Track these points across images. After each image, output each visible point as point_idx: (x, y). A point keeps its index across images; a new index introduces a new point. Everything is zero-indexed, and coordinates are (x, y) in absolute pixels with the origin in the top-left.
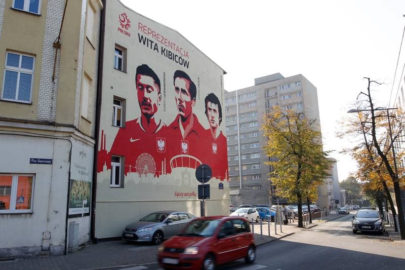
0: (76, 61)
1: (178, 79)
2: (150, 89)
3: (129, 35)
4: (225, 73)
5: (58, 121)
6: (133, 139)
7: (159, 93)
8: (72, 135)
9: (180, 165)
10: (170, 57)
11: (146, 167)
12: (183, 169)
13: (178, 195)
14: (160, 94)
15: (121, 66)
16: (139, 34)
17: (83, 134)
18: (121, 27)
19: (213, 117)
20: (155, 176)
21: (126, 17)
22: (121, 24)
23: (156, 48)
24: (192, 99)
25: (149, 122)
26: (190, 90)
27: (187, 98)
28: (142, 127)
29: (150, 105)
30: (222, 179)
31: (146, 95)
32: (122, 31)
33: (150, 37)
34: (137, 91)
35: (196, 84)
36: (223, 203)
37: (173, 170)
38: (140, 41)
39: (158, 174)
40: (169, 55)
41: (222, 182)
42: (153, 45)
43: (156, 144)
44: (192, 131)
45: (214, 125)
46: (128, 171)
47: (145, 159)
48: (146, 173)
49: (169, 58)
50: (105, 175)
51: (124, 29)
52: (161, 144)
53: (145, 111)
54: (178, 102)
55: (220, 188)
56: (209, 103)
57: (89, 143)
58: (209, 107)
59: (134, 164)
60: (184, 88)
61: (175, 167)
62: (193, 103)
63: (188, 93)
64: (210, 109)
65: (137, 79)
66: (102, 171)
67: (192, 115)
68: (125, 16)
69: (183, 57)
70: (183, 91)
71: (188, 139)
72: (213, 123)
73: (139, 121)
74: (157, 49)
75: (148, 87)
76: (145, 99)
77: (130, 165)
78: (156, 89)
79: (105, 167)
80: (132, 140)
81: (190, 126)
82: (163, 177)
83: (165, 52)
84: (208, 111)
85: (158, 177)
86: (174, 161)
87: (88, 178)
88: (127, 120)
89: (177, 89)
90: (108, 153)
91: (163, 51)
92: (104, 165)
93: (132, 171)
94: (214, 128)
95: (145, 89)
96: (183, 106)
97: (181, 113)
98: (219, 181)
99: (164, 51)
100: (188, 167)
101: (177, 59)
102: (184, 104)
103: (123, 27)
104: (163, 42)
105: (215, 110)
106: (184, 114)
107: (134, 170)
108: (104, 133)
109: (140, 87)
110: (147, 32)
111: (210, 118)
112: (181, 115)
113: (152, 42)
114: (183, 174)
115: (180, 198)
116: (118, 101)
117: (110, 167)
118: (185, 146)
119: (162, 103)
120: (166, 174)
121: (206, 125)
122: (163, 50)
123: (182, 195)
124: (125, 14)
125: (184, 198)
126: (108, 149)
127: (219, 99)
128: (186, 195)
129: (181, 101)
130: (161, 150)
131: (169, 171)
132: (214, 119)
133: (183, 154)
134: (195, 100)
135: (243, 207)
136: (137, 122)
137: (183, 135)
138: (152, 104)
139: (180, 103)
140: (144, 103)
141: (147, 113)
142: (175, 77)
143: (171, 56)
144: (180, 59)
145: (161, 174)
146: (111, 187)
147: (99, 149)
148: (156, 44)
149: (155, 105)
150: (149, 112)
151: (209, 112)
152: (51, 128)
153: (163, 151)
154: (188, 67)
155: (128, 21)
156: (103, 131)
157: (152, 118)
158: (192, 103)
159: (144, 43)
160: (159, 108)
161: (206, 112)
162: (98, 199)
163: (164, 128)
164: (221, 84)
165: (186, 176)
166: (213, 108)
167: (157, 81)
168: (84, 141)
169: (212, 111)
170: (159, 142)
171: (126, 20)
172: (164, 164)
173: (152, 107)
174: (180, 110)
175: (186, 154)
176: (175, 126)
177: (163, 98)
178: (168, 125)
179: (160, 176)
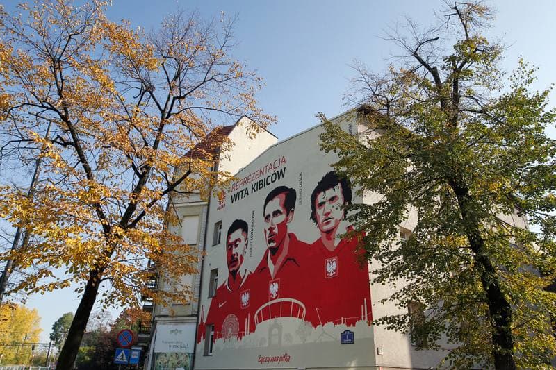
1: (269, 203)
2: (238, 243)
3: (224, 206)
6: (221, 304)
7: (246, 239)
9: (266, 318)
10: (261, 186)
11: (230, 330)
14: (247, 242)
16: (232, 197)
19: (327, 214)
23: (246, 193)
24: (287, 215)
26: (285, 204)
27: (281, 218)
28: (228, 288)
30: (351, 322)
31: (235, 251)
32: (220, 208)
33: (241, 188)
35: (295, 186)
38: (233, 202)
39: (240, 336)
43: (240, 300)
45: (329, 227)
46: (216, 338)
48: (230, 337)
49: (259, 188)
50: (201, 345)
52: (245, 298)
53: (231, 270)
54: (268, 232)
56: (320, 195)
57: (186, 321)
58: (320, 201)
59: (221, 329)
60: (277, 208)
61: (260, 321)
62: (290, 218)
63: (282, 211)
64: (322, 204)
65: (228, 241)
66: (200, 341)
67: (287, 237)
69: (277, 170)
70: (276, 214)
72: (327, 224)
73: (226, 284)
75: (236, 241)
76: (233, 257)
77: (218, 331)
78: (243, 238)
80: (220, 306)
81: (283, 256)
83: (256, 186)
84: (317, 210)
85: (241, 339)
86: (259, 314)
89: (268, 218)
90: (204, 324)
91: (253, 189)
92: (202, 335)
93: (219, 338)
94: (329, 233)
95: (234, 246)
96: (275, 234)
97: (272, 245)
98: (343, 327)
100: (278, 316)
101: (269, 181)
102: (276, 230)
103: (221, 204)
104: (254, 177)
105: (332, 199)
106: (275, 244)
107: (220, 336)
108: (203, 308)
109: (230, 247)
110: (239, 186)
111: (322, 219)
112: (270, 248)
113: (243, 191)
114: (270, 329)
115: (265, 364)
117: (205, 337)
118: (274, 289)
123: (268, 360)
125: (271, 365)
128: (274, 360)
129: (271, 230)
131: (253, 329)
132: (329, 216)
133: (272, 299)
134: (293, 211)
137: (272, 274)
138: (239, 257)
139: (270, 233)
140: (232, 261)
141: (234, 271)
145: (244, 335)
147: (200, 323)
148: (246, 189)
150: (236, 268)
153: (247, 305)
154: (283, 176)
156: (203, 306)
157: (238, 272)
158: (287, 221)
159: (236, 200)
160: (245, 257)
163: (249, 276)
165: (276, 330)
166: (329, 198)
167: (245, 228)
168: (178, 321)
169: (327, 202)
170: (243, 297)
172: (247, 321)
173: (238, 261)
174: (270, 241)
175: (276, 298)
176: (262, 267)
178: (253, 272)
179: (243, 338)
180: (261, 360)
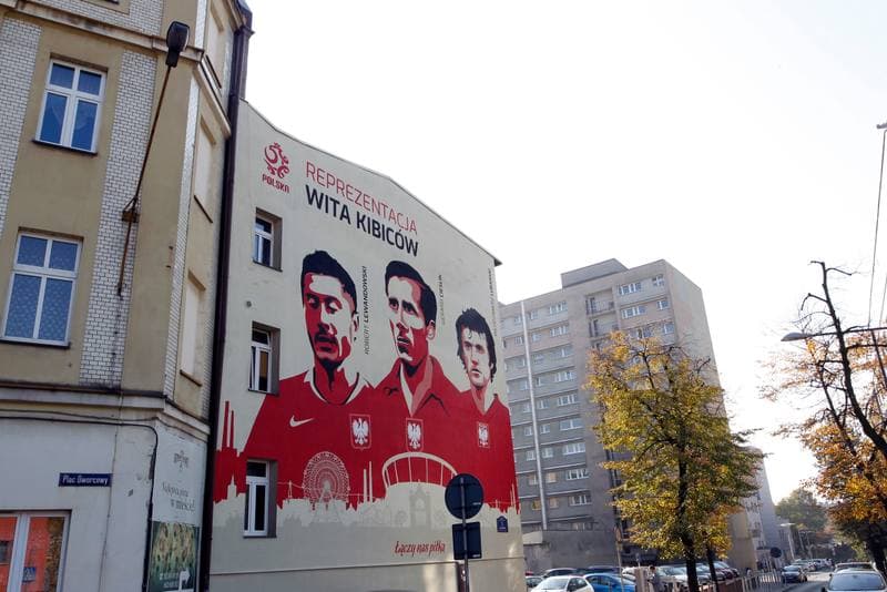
0: (171, 248)
1: (394, 280)
2: (333, 305)
3: (287, 189)
4: (497, 263)
5: (127, 385)
6: (295, 420)
7: (354, 312)
8: (159, 415)
9: (405, 479)
10: (376, 233)
11: (327, 485)
12: (412, 486)
13: (402, 551)
14: (355, 317)
15: (269, 256)
16: (307, 187)
17: (184, 412)
18: (268, 174)
19: (475, 363)
20: (348, 507)
21: (280, 151)
22: (270, 168)
23: (345, 216)
24: (427, 324)
25: (332, 378)
26: (422, 304)
27: (416, 322)
28: (317, 393)
29: (334, 340)
30: (504, 508)
31: (326, 318)
32: (271, 182)
33: (331, 192)
34: (303, 310)
35: (434, 288)
36: (509, 566)
37: (390, 489)
38: (311, 202)
39: (354, 501)
40: (374, 228)
41: (504, 514)
42: (339, 209)
43: (349, 430)
44: (431, 397)
45: (479, 381)
46: (285, 497)
47: (325, 466)
48: (326, 500)
49: (374, 234)
50: (231, 508)
51: (275, 177)
52: (361, 430)
53: (322, 355)
54: (397, 331)
55: (499, 531)
56: (466, 331)
57: (196, 433)
58: (467, 340)
59: (298, 479)
60: (410, 300)
61: (393, 482)
62: (431, 331)
64: (469, 345)
65: (305, 282)
66: (226, 498)
67: (429, 359)
68: (277, 151)
69: (403, 232)
70: (408, 307)
71: (422, 415)
72: (477, 376)
73: (309, 378)
74: (348, 217)
75: (329, 299)
76: (323, 328)
77: (291, 482)
78: (346, 303)
79: (232, 488)
80: (294, 423)
81: (424, 387)
82: (369, 507)
83: (366, 222)
84: (465, 349)
85: (355, 508)
86: (391, 468)
87: (193, 518)
88: (282, 377)
89: (393, 302)
90: (238, 455)
91: (360, 221)
92: (230, 483)
93: (294, 497)
94: (480, 389)
95: (323, 306)
96: (408, 341)
97: (404, 355)
98: (496, 513)
99: (362, 221)
100: (424, 481)
101: (392, 236)
102: (410, 336)
103: (273, 173)
104: (361, 201)
105: (479, 347)
106: (410, 359)
107: (298, 494)
108: (230, 409)
109: (312, 301)
110: (325, 182)
111: (470, 365)
112: (403, 360)
113: (336, 202)
114: (413, 500)
115: (406, 559)
116: (262, 333)
117: (243, 488)
118: (414, 433)
119: (360, 334)
120: (374, 500)
121: (462, 383)
122: (361, 218)
123: (412, 549)
124: (277, 146)
125: (418, 557)
126: (240, 445)
127: (487, 321)
128: (422, 549)
129: (403, 330)
130: (361, 442)
131: (379, 492)
132: (478, 367)
133: (412, 450)
134: (434, 325)
135: (553, 574)
136: (305, 380)
137: (410, 408)
138: (339, 337)
139: (400, 335)
140: (321, 337)
141: (326, 359)
142: (387, 278)
143: (377, 230)
144: (399, 237)
145: (362, 501)
146: (246, 537)
147: (219, 447)
148: (345, 207)
149: (344, 339)
150: (332, 357)
151: (467, 353)
152: (112, 401)
153: (365, 444)
154: (415, 254)
155: (285, 160)
156: (227, 403)
157: (339, 369)
158: (427, 333)
159: (319, 206)
160: (353, 345)
161: (460, 353)
162: (214, 568)
163: (367, 391)
164: (491, 288)
165: (420, 503)
166: (475, 343)
167: (349, 287)
168: (185, 428)
169: (474, 348)
170: (355, 424)
171: (280, 160)
172: (367, 477)
173: (337, 345)
174: (402, 349)
175: (418, 450)
176: (390, 386)
177: (362, 323)
178: (375, 385)
179: (360, 505)
180: (401, 550)
